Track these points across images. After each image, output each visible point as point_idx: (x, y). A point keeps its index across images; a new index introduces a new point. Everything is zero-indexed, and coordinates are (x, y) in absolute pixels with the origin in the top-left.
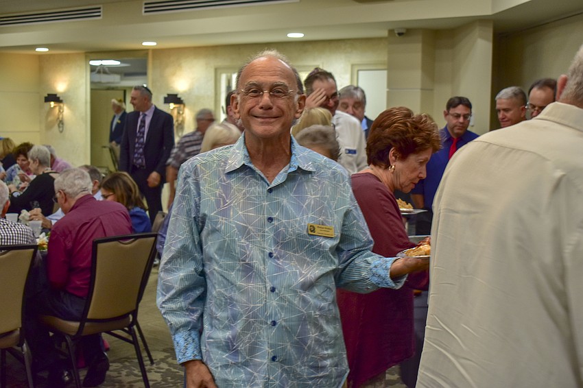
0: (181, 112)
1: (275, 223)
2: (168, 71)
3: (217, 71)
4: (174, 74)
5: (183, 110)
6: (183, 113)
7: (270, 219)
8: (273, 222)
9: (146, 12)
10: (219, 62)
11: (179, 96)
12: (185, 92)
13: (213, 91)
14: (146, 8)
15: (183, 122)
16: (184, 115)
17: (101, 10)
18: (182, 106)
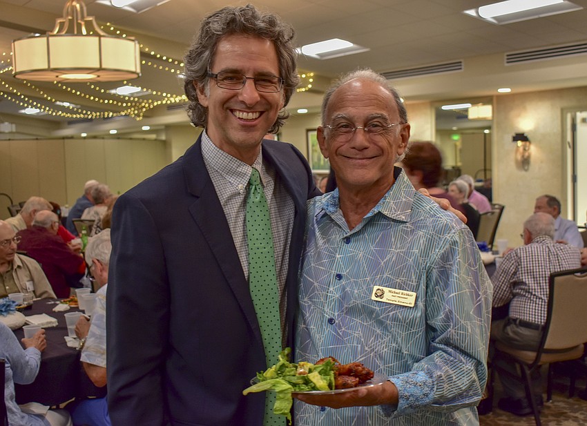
0: (527, 148)
1: (343, 282)
2: (513, 113)
3: (563, 111)
4: (519, 116)
5: (529, 147)
6: (529, 149)
7: (339, 277)
8: (342, 281)
9: (508, 62)
10: (565, 103)
11: (525, 135)
12: (531, 131)
13: (560, 129)
14: (508, 59)
15: (529, 157)
16: (529, 151)
17: (462, 64)
18: (528, 143)
